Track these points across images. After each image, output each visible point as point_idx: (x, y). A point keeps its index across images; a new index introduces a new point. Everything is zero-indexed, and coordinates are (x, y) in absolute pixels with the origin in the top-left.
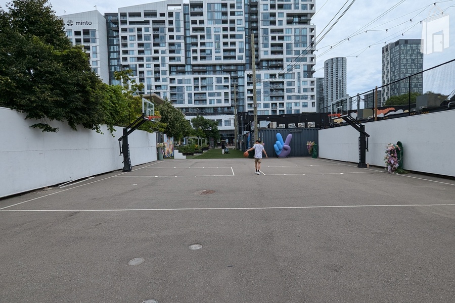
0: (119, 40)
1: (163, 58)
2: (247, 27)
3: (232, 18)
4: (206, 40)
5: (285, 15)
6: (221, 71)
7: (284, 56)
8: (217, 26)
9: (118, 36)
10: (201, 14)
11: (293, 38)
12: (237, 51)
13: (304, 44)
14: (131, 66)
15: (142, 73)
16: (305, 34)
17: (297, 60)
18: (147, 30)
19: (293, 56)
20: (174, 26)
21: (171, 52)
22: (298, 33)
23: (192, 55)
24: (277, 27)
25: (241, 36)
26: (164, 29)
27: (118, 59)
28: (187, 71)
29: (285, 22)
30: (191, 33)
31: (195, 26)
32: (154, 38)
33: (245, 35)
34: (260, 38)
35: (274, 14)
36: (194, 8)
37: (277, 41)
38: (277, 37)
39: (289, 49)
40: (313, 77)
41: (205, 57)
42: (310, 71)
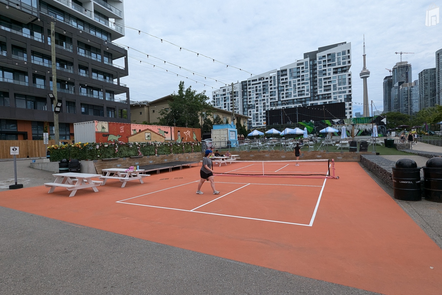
0: (247, 93)
1: (267, 99)
2: (311, 77)
3: (303, 74)
4: (289, 88)
5: (332, 69)
6: (297, 102)
7: (332, 91)
8: (294, 79)
9: (247, 91)
10: (286, 75)
11: (337, 81)
12: (306, 91)
13: (344, 83)
14: (253, 105)
15: (257, 107)
16: (345, 78)
17: (340, 93)
18: (260, 87)
19: (337, 91)
20: (272, 83)
21: (271, 96)
22: (340, 78)
23: (281, 96)
24: (327, 76)
25: (307, 83)
26: (267, 85)
27: (247, 102)
28: (279, 104)
29: (332, 73)
30: (281, 85)
31: (283, 81)
32: (263, 90)
33: (310, 82)
34: (318, 84)
35: (326, 70)
36: (282, 72)
37: (327, 84)
38: (327, 82)
39: (335, 87)
40: (351, 101)
41: (288, 96)
42: (349, 98)
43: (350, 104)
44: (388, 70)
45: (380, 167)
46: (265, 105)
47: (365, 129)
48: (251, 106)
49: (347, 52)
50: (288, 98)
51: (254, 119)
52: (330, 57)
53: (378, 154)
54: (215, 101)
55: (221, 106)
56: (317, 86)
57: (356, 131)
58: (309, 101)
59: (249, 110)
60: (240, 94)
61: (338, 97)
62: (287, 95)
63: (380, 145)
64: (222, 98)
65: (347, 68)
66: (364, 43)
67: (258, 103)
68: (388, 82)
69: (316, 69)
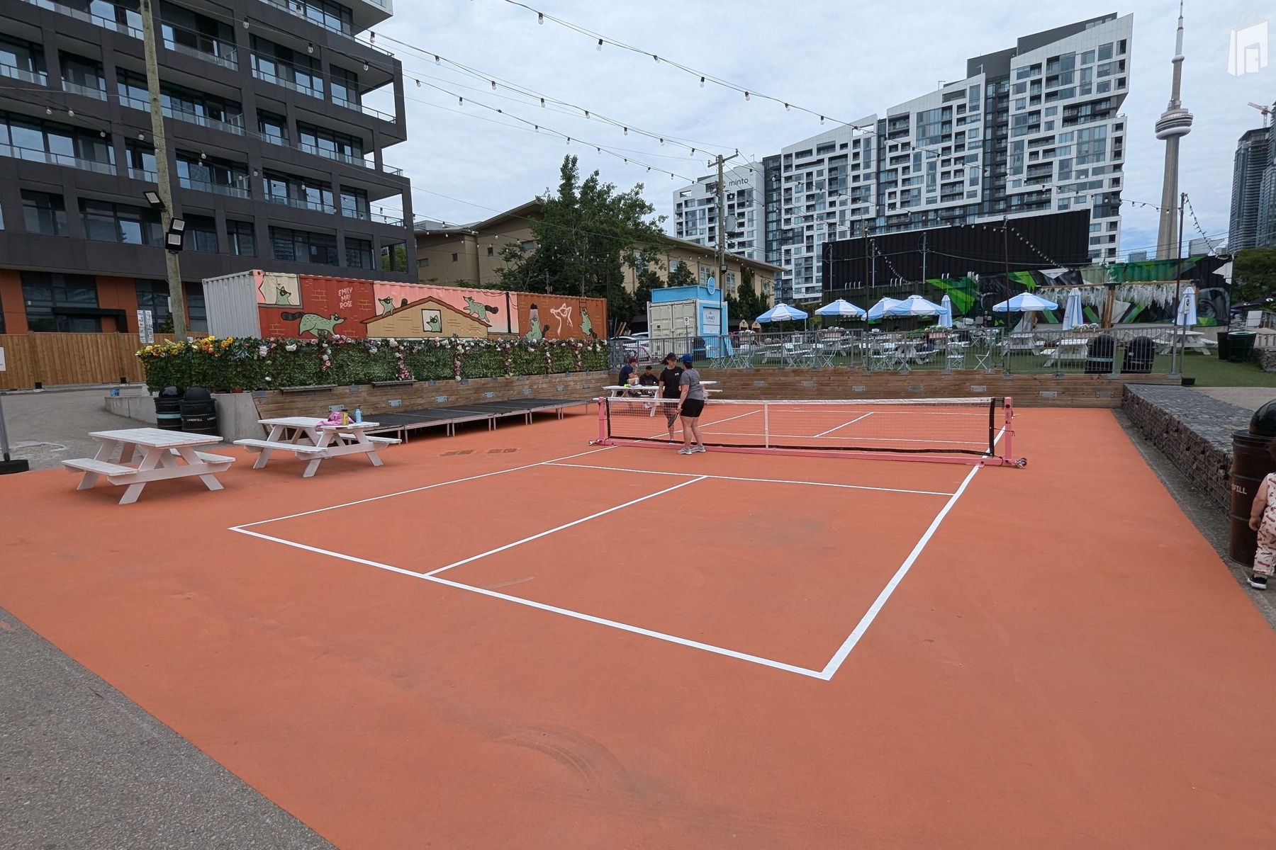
0: (780, 194)
1: (843, 212)
2: (989, 137)
3: (961, 128)
4: (912, 174)
5: (1060, 109)
6: (937, 218)
7: (1054, 184)
8: (932, 147)
9: (780, 188)
10: (906, 132)
11: (1074, 149)
12: (967, 183)
13: (1099, 155)
14: (796, 231)
15: (810, 238)
16: (1102, 137)
17: (1082, 187)
18: (820, 173)
19: (1073, 180)
20: (861, 160)
21: (854, 200)
22: (1085, 137)
23: (887, 201)
24: (1043, 133)
25: (974, 158)
26: (845, 167)
27: (778, 221)
28: (879, 227)
29: (1059, 123)
30: (888, 167)
31: (894, 154)
32: (830, 184)
33: (984, 153)
34: (1008, 159)
35: (1038, 112)
36: (894, 124)
37: (1041, 160)
38: (1041, 153)
39: (1066, 170)
40: (1117, 213)
41: (909, 202)
42: (1111, 205)
43: (1113, 225)
44: (1259, 108)
45: (1186, 429)
46: (834, 229)
47: (1153, 302)
48: (790, 234)
49: (1115, 48)
50: (909, 206)
51: (798, 273)
52: (1056, 69)
53: (1188, 382)
54: (683, 220)
55: (700, 235)
56: (1006, 167)
57: (1119, 308)
58: (974, 214)
59: (784, 248)
60: (758, 196)
61: (1072, 200)
62: (907, 197)
63: (1202, 353)
64: (704, 210)
65: (1113, 103)
66: (1181, 17)
67: (812, 226)
68: (1252, 148)
69: (1007, 110)
